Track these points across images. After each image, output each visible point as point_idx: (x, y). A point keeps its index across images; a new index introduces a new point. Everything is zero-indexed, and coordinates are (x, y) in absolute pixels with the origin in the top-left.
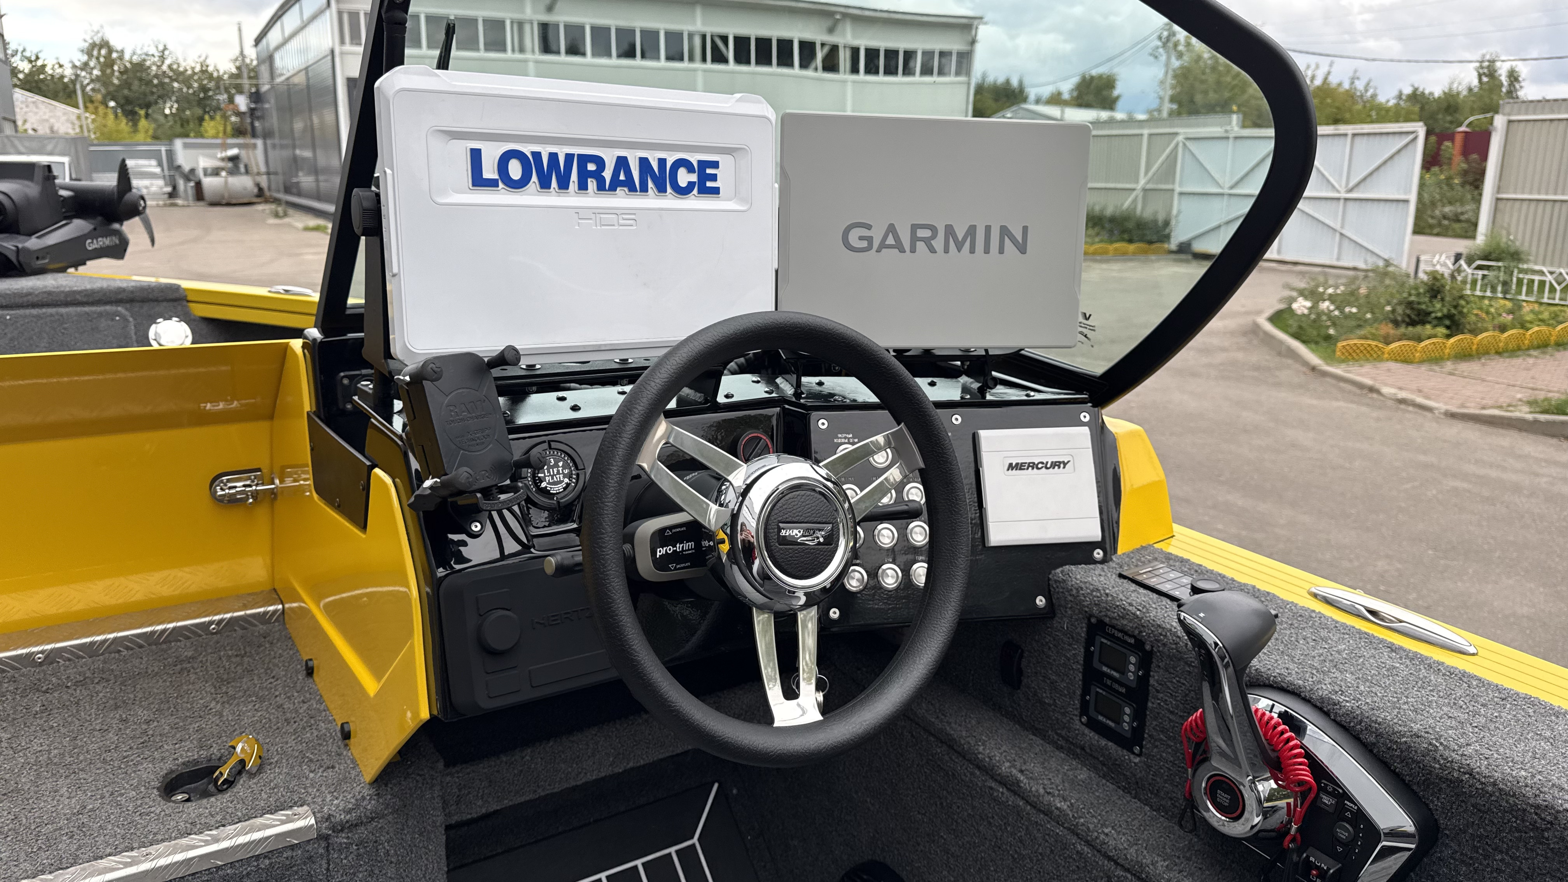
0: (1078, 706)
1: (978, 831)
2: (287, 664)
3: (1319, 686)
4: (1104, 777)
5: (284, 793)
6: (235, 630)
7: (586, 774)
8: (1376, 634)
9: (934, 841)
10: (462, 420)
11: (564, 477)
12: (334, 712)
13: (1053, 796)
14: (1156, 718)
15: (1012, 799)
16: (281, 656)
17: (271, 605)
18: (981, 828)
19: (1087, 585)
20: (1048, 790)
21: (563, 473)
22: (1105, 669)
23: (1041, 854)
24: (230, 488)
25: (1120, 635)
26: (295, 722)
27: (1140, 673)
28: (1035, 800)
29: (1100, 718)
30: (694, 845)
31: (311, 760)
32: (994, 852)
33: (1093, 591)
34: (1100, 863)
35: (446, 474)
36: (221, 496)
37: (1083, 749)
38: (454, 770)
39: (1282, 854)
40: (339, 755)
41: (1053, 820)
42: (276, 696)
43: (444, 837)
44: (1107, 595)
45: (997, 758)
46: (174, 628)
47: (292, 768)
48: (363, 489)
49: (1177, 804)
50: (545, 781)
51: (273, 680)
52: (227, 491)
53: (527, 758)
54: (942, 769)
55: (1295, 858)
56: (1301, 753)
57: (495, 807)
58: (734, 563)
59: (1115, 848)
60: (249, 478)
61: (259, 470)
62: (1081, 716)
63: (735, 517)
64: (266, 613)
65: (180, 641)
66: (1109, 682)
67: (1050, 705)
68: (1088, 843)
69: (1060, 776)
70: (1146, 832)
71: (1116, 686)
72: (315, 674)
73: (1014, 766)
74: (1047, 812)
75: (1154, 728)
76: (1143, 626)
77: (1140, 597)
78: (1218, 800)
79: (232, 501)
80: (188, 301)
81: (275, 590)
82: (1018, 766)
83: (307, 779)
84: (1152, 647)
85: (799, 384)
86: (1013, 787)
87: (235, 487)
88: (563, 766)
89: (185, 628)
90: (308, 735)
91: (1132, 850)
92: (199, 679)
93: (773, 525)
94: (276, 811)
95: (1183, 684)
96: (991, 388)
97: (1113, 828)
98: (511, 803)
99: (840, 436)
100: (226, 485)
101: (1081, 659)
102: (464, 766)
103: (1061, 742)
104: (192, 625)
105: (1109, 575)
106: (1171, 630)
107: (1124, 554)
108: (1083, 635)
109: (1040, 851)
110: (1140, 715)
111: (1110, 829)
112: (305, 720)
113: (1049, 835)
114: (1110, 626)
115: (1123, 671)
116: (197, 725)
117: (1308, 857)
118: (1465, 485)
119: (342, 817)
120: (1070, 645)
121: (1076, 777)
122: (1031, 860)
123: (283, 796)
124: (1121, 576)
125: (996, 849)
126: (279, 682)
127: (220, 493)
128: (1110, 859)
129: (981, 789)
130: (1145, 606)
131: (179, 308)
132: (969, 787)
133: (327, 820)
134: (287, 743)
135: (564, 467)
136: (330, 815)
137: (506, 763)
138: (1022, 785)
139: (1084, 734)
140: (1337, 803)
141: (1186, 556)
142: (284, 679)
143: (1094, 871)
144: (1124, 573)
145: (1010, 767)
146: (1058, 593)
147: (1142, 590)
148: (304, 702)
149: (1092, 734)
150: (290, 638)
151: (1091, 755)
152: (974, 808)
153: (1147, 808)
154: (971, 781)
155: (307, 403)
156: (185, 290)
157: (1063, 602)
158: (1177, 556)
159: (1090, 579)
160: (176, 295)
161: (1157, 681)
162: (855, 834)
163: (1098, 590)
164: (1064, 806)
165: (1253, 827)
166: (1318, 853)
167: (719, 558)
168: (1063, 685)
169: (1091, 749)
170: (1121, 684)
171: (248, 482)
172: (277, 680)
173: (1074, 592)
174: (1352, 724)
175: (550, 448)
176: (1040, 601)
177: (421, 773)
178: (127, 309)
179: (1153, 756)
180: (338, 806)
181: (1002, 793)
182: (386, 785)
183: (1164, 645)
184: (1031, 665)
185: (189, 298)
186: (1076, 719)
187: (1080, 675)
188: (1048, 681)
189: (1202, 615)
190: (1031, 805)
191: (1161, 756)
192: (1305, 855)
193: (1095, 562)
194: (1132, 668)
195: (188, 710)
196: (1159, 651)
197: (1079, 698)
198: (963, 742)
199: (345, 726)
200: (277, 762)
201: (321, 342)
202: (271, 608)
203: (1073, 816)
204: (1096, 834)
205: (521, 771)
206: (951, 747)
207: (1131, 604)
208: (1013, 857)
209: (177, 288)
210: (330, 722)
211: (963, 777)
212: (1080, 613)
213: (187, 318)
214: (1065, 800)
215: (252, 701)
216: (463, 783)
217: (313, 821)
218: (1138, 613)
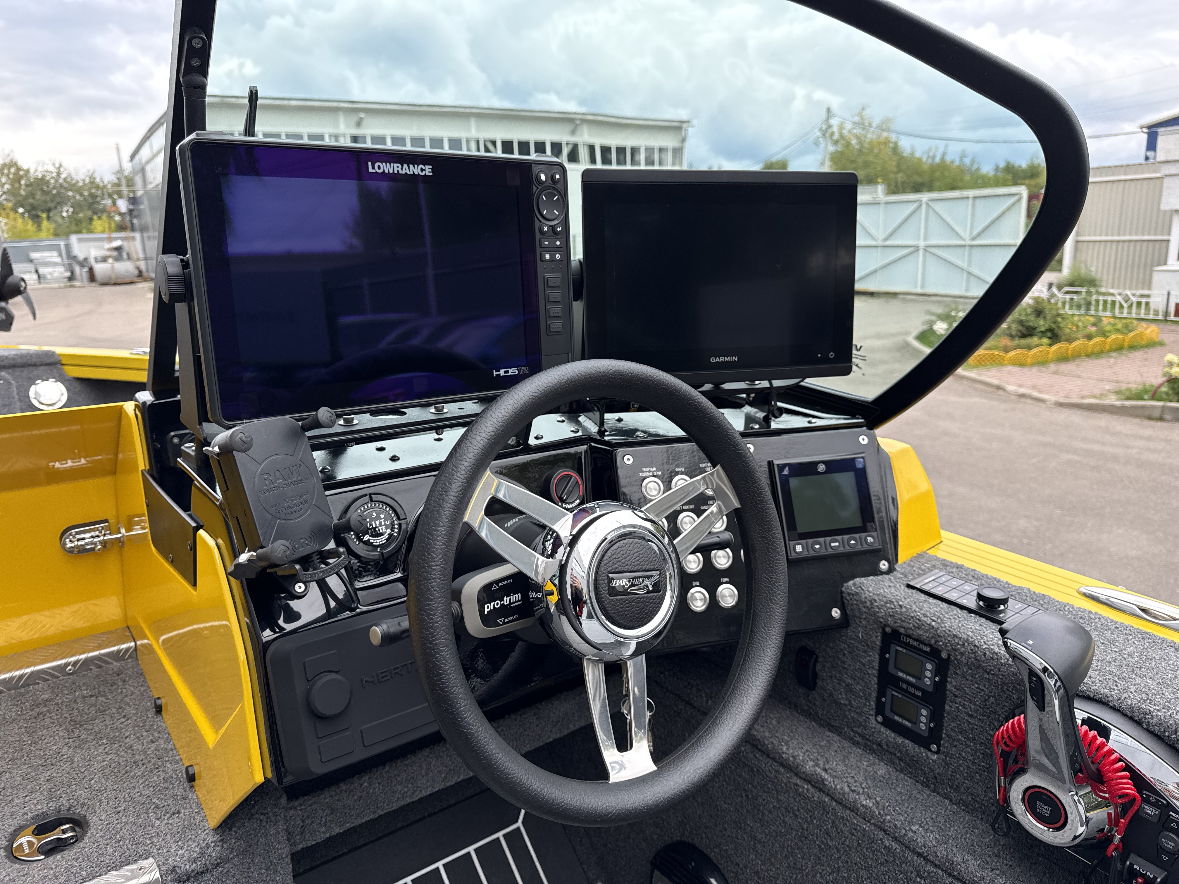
0: (874, 707)
1: (784, 821)
2: (137, 702)
3: (1126, 695)
4: (901, 771)
5: (129, 846)
6: (91, 669)
7: (421, 791)
8: (1156, 634)
9: (740, 828)
10: (277, 488)
11: (386, 528)
12: (181, 751)
13: (858, 794)
14: (954, 720)
15: (817, 796)
16: (132, 693)
17: (124, 643)
18: (787, 819)
19: (880, 597)
20: (853, 788)
21: (385, 524)
22: (901, 674)
23: (848, 846)
24: (78, 540)
25: (915, 643)
26: (143, 764)
27: (937, 679)
28: (841, 797)
29: (897, 718)
30: (518, 829)
31: (157, 807)
32: (801, 841)
33: (886, 603)
34: (909, 858)
35: (262, 547)
36: (70, 548)
37: (879, 745)
38: (296, 804)
39: (1105, 862)
40: (184, 798)
41: (860, 816)
42: (126, 737)
43: (291, 866)
44: (901, 606)
45: (801, 758)
46: (32, 673)
47: (139, 816)
48: (191, 549)
49: (978, 799)
50: (384, 803)
51: (123, 720)
52: (76, 543)
53: (366, 784)
54: (746, 765)
55: (1119, 866)
56: (1121, 766)
57: (337, 830)
58: (562, 614)
59: (924, 846)
60: (97, 529)
61: (106, 521)
62: (877, 715)
63: (563, 568)
64: (119, 651)
65: (38, 684)
66: (905, 686)
67: (844, 705)
68: (895, 839)
69: (862, 774)
70: (952, 829)
71: (912, 690)
72: (163, 712)
73: (817, 765)
74: (854, 809)
75: (952, 729)
76: (939, 636)
77: (933, 607)
78: (1038, 810)
79: (82, 551)
80: (62, 365)
81: (128, 627)
82: (821, 765)
83: (153, 827)
84: (949, 655)
85: (602, 423)
86: (819, 785)
87: (84, 539)
88: (399, 787)
89: (43, 671)
90: (155, 778)
91: (941, 848)
92: (53, 723)
93: (602, 576)
94: (121, 867)
95: (983, 690)
96: (776, 417)
97: (920, 826)
98: (352, 826)
99: (644, 470)
100: (74, 537)
101: (876, 665)
102: (306, 798)
103: (858, 739)
104: (49, 668)
105: (898, 586)
106: (967, 639)
107: (905, 563)
108: (878, 643)
109: (847, 843)
110: (937, 716)
111: (917, 827)
112: (153, 761)
113: (855, 829)
114: (905, 635)
115: (920, 677)
116: (49, 773)
117: (1131, 865)
118: (1076, 458)
119: (188, 867)
120: (865, 652)
121: (876, 772)
122: (838, 851)
123: (128, 849)
124: (909, 586)
125: (803, 839)
126: (129, 721)
127: (69, 545)
128: (919, 855)
129: (786, 785)
130: (938, 618)
131: (55, 371)
132: (774, 782)
133: (172, 872)
134: (134, 787)
135: (386, 519)
136: (175, 867)
137: (346, 792)
138: (827, 783)
139: (880, 732)
140: (1161, 813)
141: (960, 561)
142: (135, 718)
143: (904, 866)
144: (911, 583)
145: (814, 766)
146: (852, 605)
147: (931, 600)
148: (152, 742)
149: (888, 732)
150: (142, 674)
151: (888, 751)
152: (779, 801)
153: (947, 802)
154: (776, 777)
155: (142, 462)
156: (60, 355)
157: (857, 613)
158: (952, 563)
159: (882, 591)
160: (52, 360)
161: (955, 687)
162: (664, 817)
163: (891, 602)
164: (869, 803)
165: (1075, 837)
166: (1139, 859)
167: (548, 608)
168: (859, 688)
169: (887, 745)
170: (917, 688)
171: (97, 533)
172: (128, 719)
173: (868, 604)
174: (1167, 734)
175: (372, 501)
176: (836, 613)
177: (264, 812)
178: (9, 374)
179: (952, 754)
180: (183, 856)
181: (807, 790)
182: (230, 829)
183: (962, 654)
184: (826, 669)
185: (63, 362)
186: (872, 719)
187: (875, 679)
188: (843, 684)
189: (1030, 642)
190: (836, 801)
191: (960, 754)
192: (1128, 863)
193: (882, 573)
194: (928, 674)
195: (41, 757)
196: (956, 659)
197: (874, 699)
198: (766, 742)
199: (190, 769)
200: (124, 810)
201: (152, 405)
202: (124, 646)
203: (879, 813)
204: (904, 831)
205: (361, 797)
206: (754, 746)
207: (925, 615)
208: (819, 846)
209: (52, 354)
210: (177, 762)
211: (769, 774)
212: (875, 623)
213: (62, 378)
214: (870, 798)
215: (103, 744)
216: (306, 815)
217: (158, 875)
218: (933, 623)
